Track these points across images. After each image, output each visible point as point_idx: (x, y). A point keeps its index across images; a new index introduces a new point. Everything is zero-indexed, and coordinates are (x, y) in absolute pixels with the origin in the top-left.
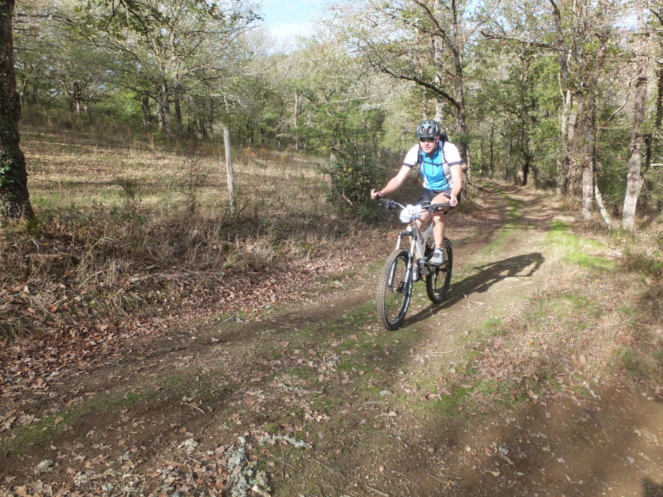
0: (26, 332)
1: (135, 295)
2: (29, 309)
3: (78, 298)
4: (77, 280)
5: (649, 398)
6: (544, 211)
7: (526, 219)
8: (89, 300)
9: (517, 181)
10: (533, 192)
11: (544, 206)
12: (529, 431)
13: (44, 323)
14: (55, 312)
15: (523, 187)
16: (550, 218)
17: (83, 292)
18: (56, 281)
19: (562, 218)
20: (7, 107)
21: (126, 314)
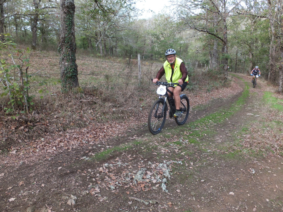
0: (84, 126)
1: (115, 115)
2: (84, 118)
3: (98, 116)
4: (97, 109)
8: (101, 116)
12: (263, 166)
13: (89, 123)
14: (92, 120)
17: (99, 113)
18: (90, 110)
20: (73, 48)
21: (113, 122)
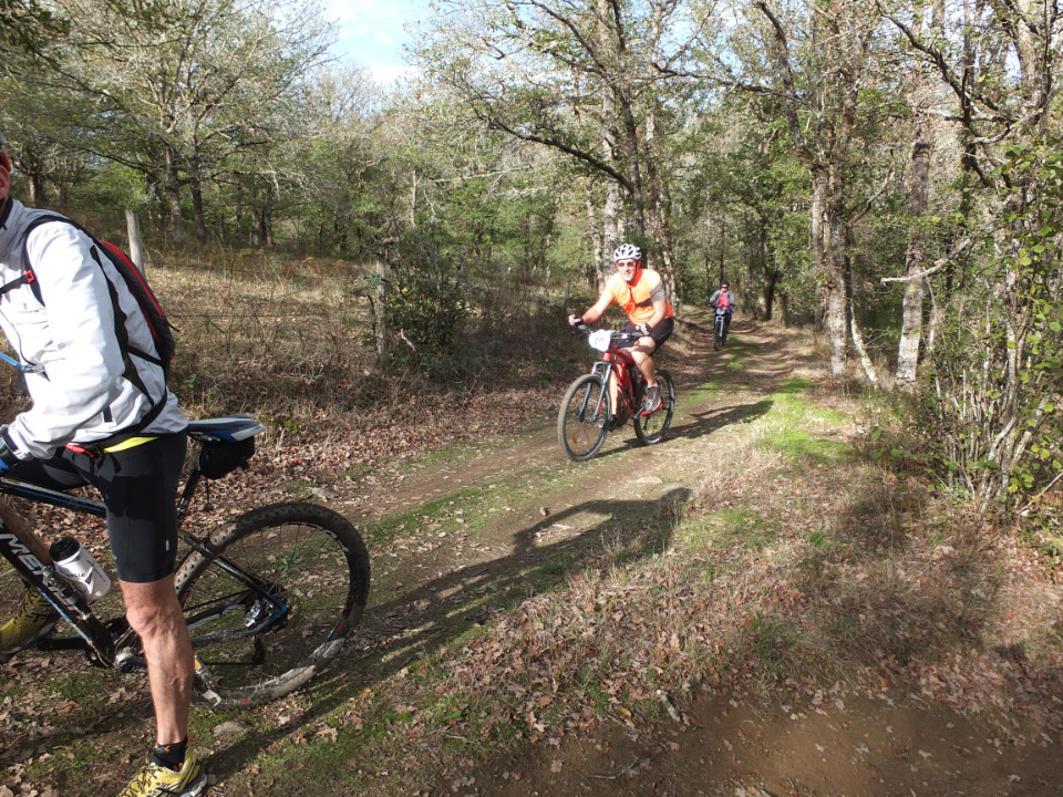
5: (793, 717)
6: (783, 361)
7: (747, 375)
9: (756, 311)
10: (777, 332)
11: (786, 353)
15: (765, 324)
16: (785, 372)
19: (804, 373)
